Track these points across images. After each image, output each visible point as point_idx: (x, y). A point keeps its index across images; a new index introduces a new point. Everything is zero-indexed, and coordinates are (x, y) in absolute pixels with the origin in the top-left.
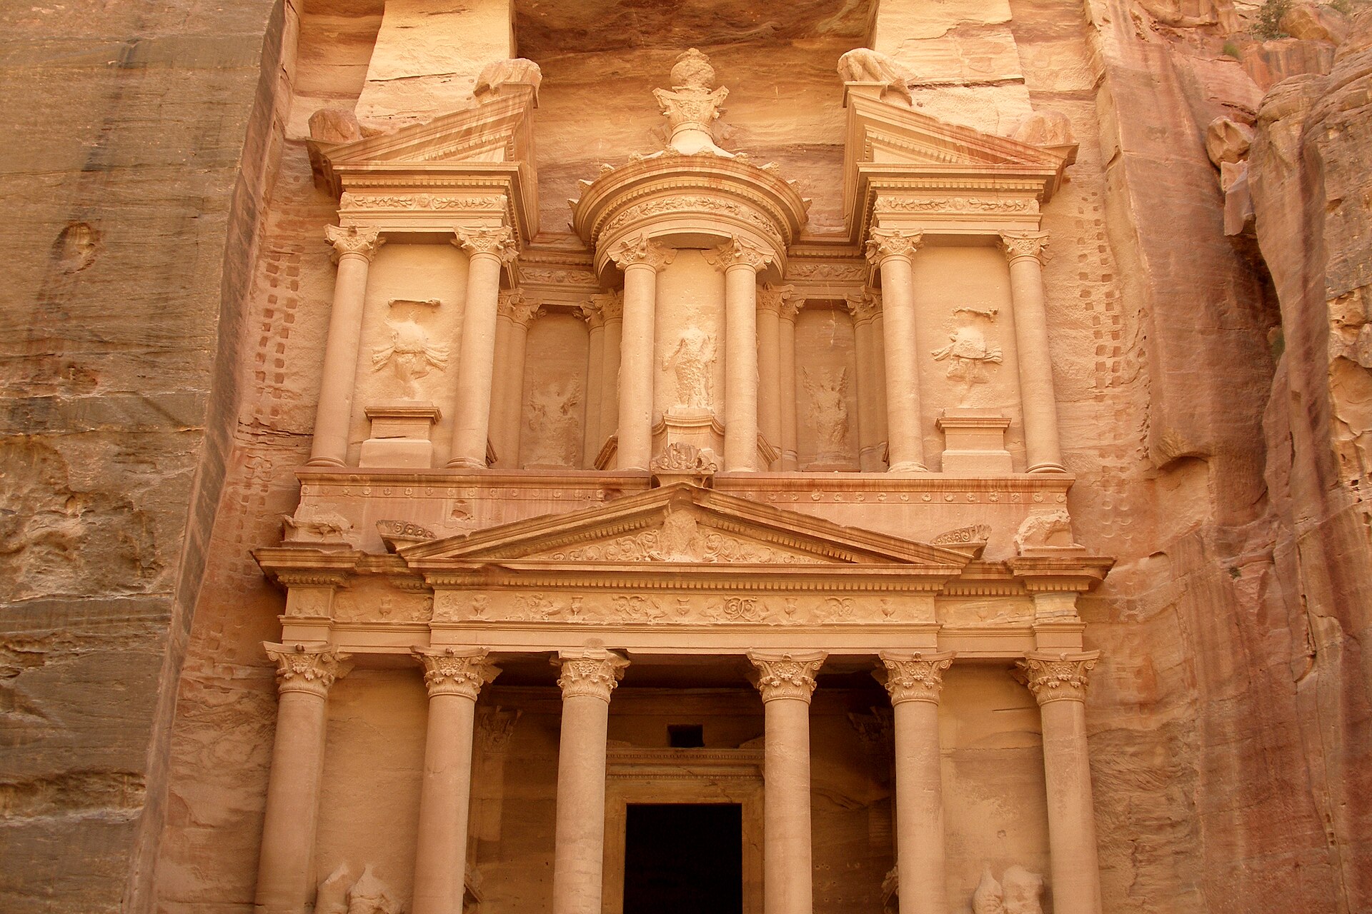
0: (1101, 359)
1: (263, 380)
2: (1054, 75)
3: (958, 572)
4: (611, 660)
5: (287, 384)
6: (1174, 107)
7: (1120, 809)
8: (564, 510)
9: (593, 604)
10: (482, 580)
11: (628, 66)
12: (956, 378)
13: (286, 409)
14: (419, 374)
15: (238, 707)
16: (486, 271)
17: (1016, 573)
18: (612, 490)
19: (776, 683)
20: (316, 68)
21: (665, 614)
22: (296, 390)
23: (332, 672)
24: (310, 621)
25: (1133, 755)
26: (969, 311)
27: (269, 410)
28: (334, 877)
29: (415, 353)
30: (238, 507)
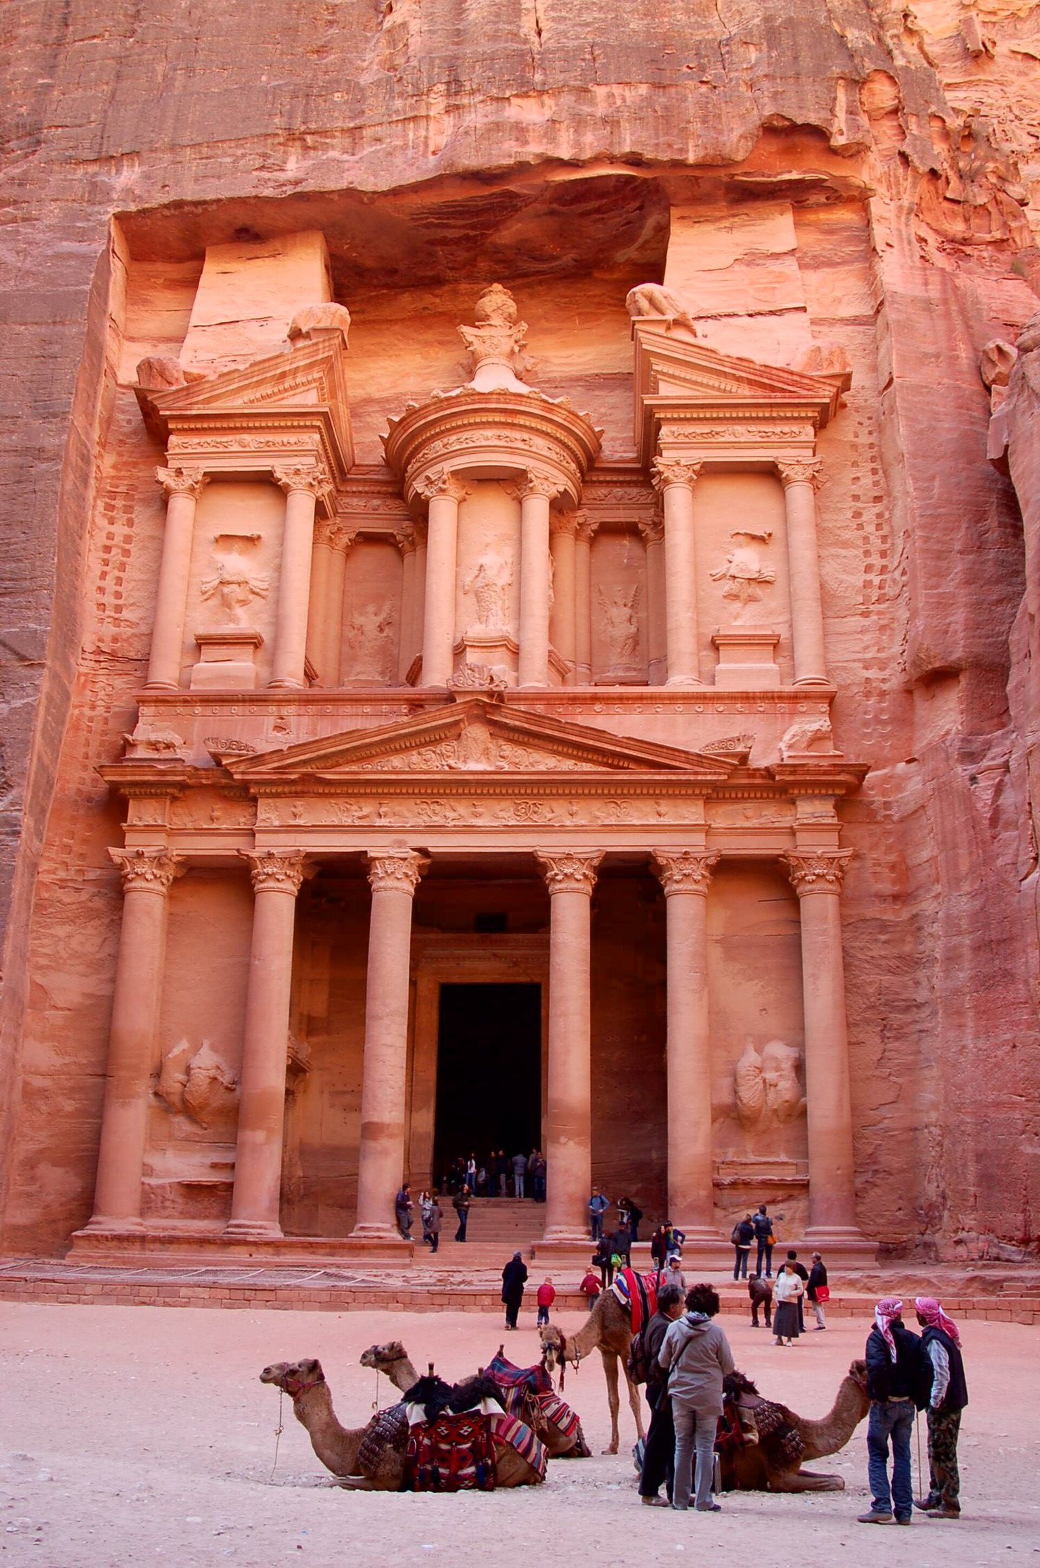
0: (869, 577)
1: (104, 611)
2: (838, 301)
3: (725, 777)
4: (414, 858)
5: (126, 614)
6: (951, 331)
7: (871, 991)
8: (372, 724)
9: (397, 809)
10: (299, 788)
11: (438, 300)
12: (733, 597)
13: (125, 636)
14: (243, 602)
15: (90, 904)
16: (302, 506)
17: (777, 778)
18: (416, 705)
19: (559, 877)
20: (144, 314)
21: (461, 817)
22: (134, 620)
23: (170, 872)
24: (149, 829)
25: (885, 942)
26: (746, 534)
27: (110, 639)
28: (176, 1051)
29: (239, 584)
30: (85, 727)
